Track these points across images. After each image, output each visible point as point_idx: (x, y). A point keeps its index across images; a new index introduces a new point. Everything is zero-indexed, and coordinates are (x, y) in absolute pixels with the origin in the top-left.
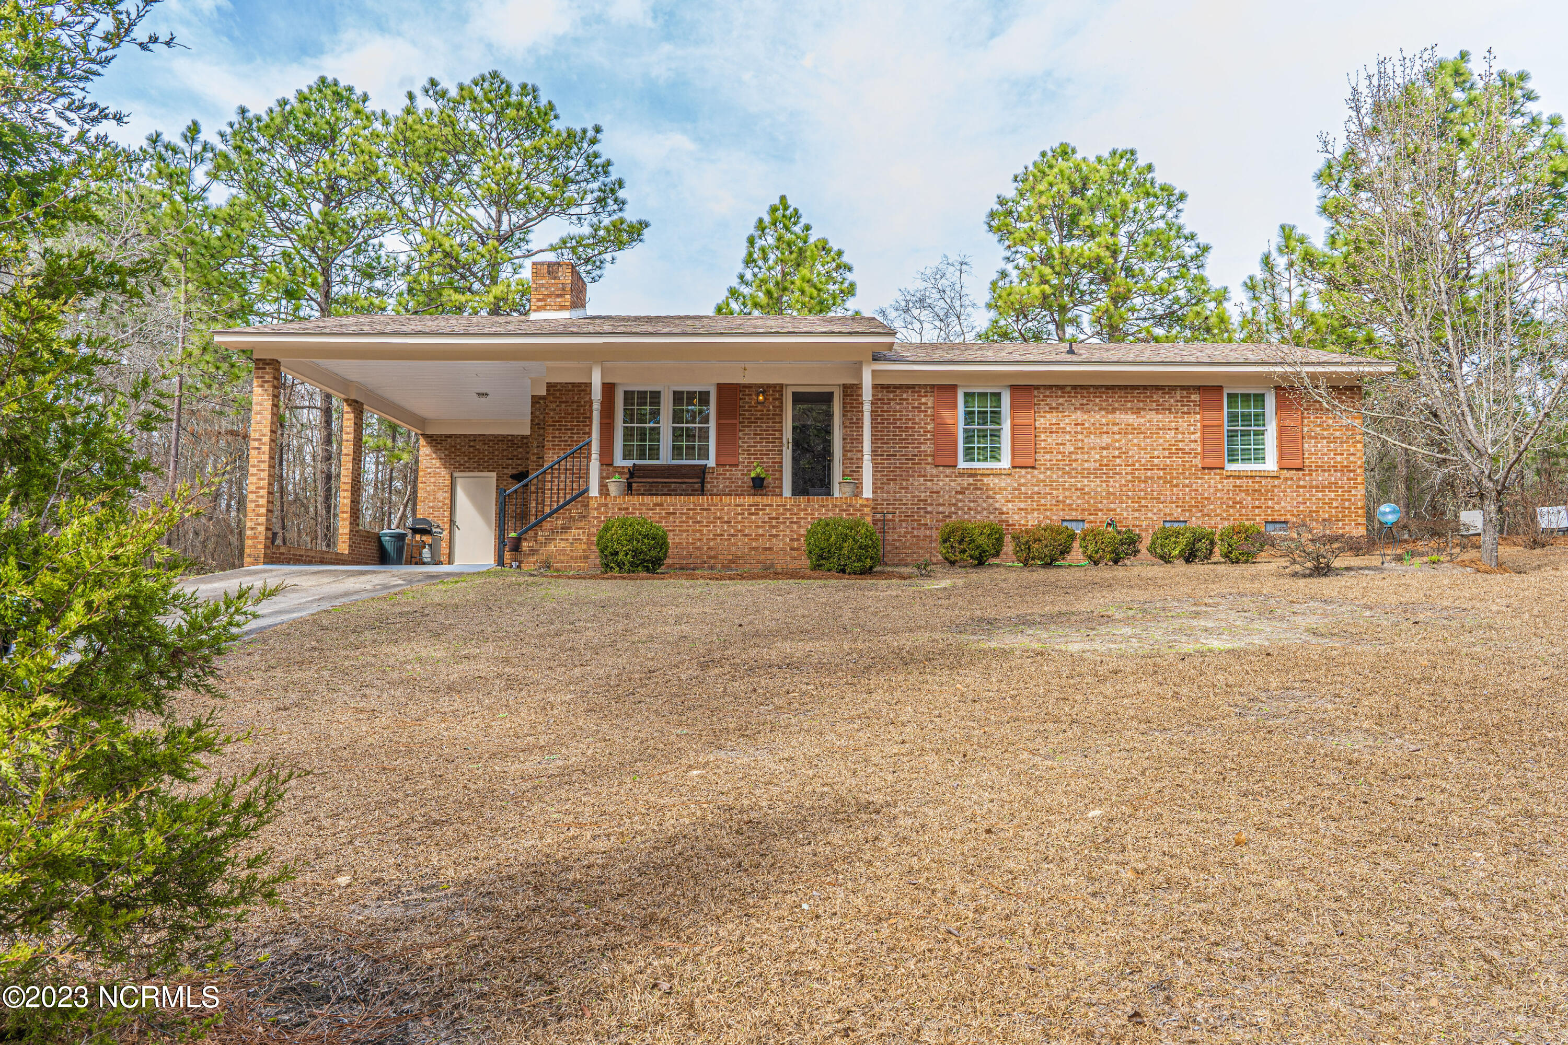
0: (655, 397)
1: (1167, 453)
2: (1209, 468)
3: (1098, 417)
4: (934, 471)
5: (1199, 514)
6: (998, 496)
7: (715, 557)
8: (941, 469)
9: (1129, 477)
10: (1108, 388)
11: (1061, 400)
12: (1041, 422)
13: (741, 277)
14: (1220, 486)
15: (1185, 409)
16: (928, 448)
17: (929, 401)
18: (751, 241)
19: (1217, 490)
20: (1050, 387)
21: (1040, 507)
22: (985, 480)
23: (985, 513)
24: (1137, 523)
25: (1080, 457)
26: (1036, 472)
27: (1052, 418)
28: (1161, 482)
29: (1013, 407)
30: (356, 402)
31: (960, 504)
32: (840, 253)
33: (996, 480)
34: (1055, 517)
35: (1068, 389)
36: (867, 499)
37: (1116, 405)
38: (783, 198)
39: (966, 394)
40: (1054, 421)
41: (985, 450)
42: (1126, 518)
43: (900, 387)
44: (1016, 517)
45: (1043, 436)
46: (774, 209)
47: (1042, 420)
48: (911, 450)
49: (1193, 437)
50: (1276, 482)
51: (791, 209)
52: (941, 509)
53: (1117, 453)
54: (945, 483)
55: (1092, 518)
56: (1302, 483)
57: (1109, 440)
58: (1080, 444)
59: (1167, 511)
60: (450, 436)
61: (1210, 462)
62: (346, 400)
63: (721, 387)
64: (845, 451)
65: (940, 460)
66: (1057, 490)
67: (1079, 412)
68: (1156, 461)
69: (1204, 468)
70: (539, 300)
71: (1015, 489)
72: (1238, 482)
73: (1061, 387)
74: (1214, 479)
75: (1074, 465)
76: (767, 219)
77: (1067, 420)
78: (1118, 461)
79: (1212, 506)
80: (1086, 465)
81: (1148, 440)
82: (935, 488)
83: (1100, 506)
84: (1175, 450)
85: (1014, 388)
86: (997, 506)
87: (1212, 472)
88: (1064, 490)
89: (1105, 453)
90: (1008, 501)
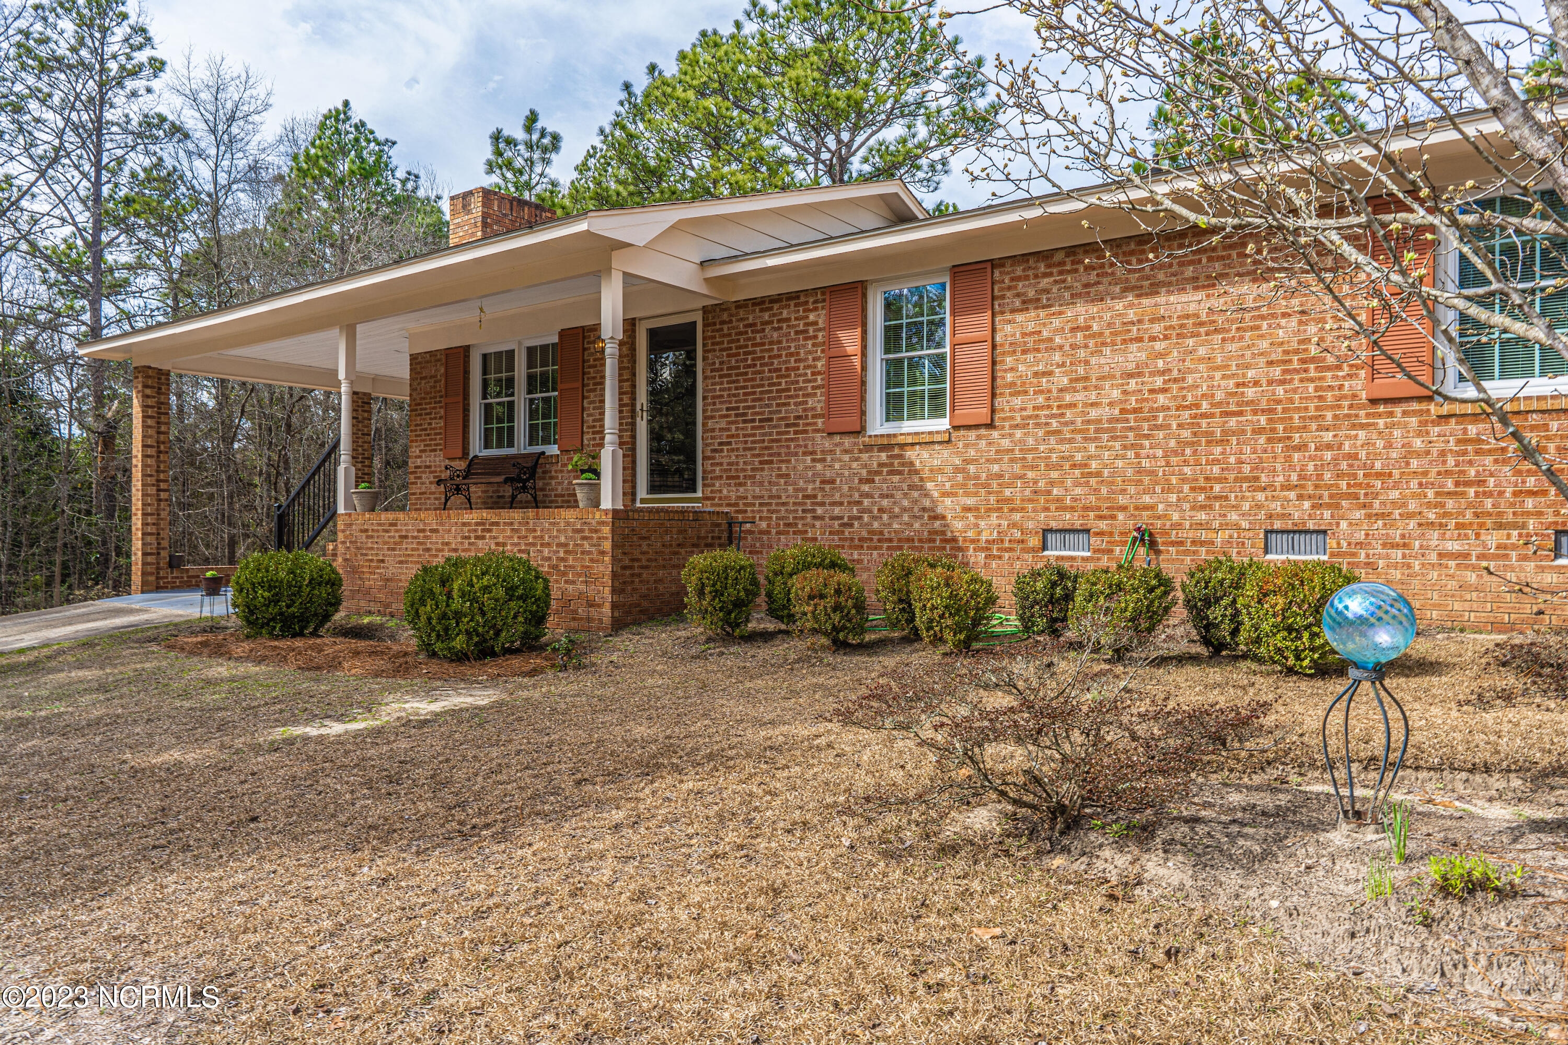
0: (509, 358)
1: (1277, 372)
2: (1387, 401)
4: (827, 444)
5: (1358, 514)
6: (930, 485)
8: (837, 439)
9: (1186, 434)
11: (1045, 282)
12: (1005, 332)
14: (1418, 443)
16: (817, 403)
17: (818, 317)
19: (1409, 453)
20: (1025, 257)
21: (1003, 505)
22: (910, 454)
23: (906, 518)
24: (1204, 535)
25: (1080, 397)
26: (995, 434)
27: (1027, 321)
28: (1262, 440)
29: (956, 309)
31: (866, 502)
33: (925, 455)
34: (1030, 525)
35: (1059, 257)
36: (606, 512)
39: (886, 296)
40: (1031, 327)
41: (919, 395)
42: (1178, 526)
44: (960, 524)
45: (1009, 361)
47: (1008, 328)
48: (794, 409)
52: (837, 511)
53: (1159, 382)
54: (844, 464)
55: (1103, 525)
57: (1143, 356)
58: (1081, 371)
59: (1277, 507)
61: (1391, 385)
63: (563, 335)
65: (839, 423)
66: (1033, 468)
67: (1080, 303)
68: (1250, 393)
69: (1374, 402)
71: (957, 470)
72: (1472, 430)
73: (1044, 256)
74: (1403, 425)
75: (1069, 415)
77: (1056, 322)
78: (1162, 399)
79: (1394, 494)
80: (1094, 413)
81: (1232, 347)
82: (828, 474)
83: (1122, 500)
84: (1299, 363)
85: (959, 271)
86: (927, 503)
87: (1398, 410)
88: (1049, 467)
89: (1133, 384)
90: (945, 494)
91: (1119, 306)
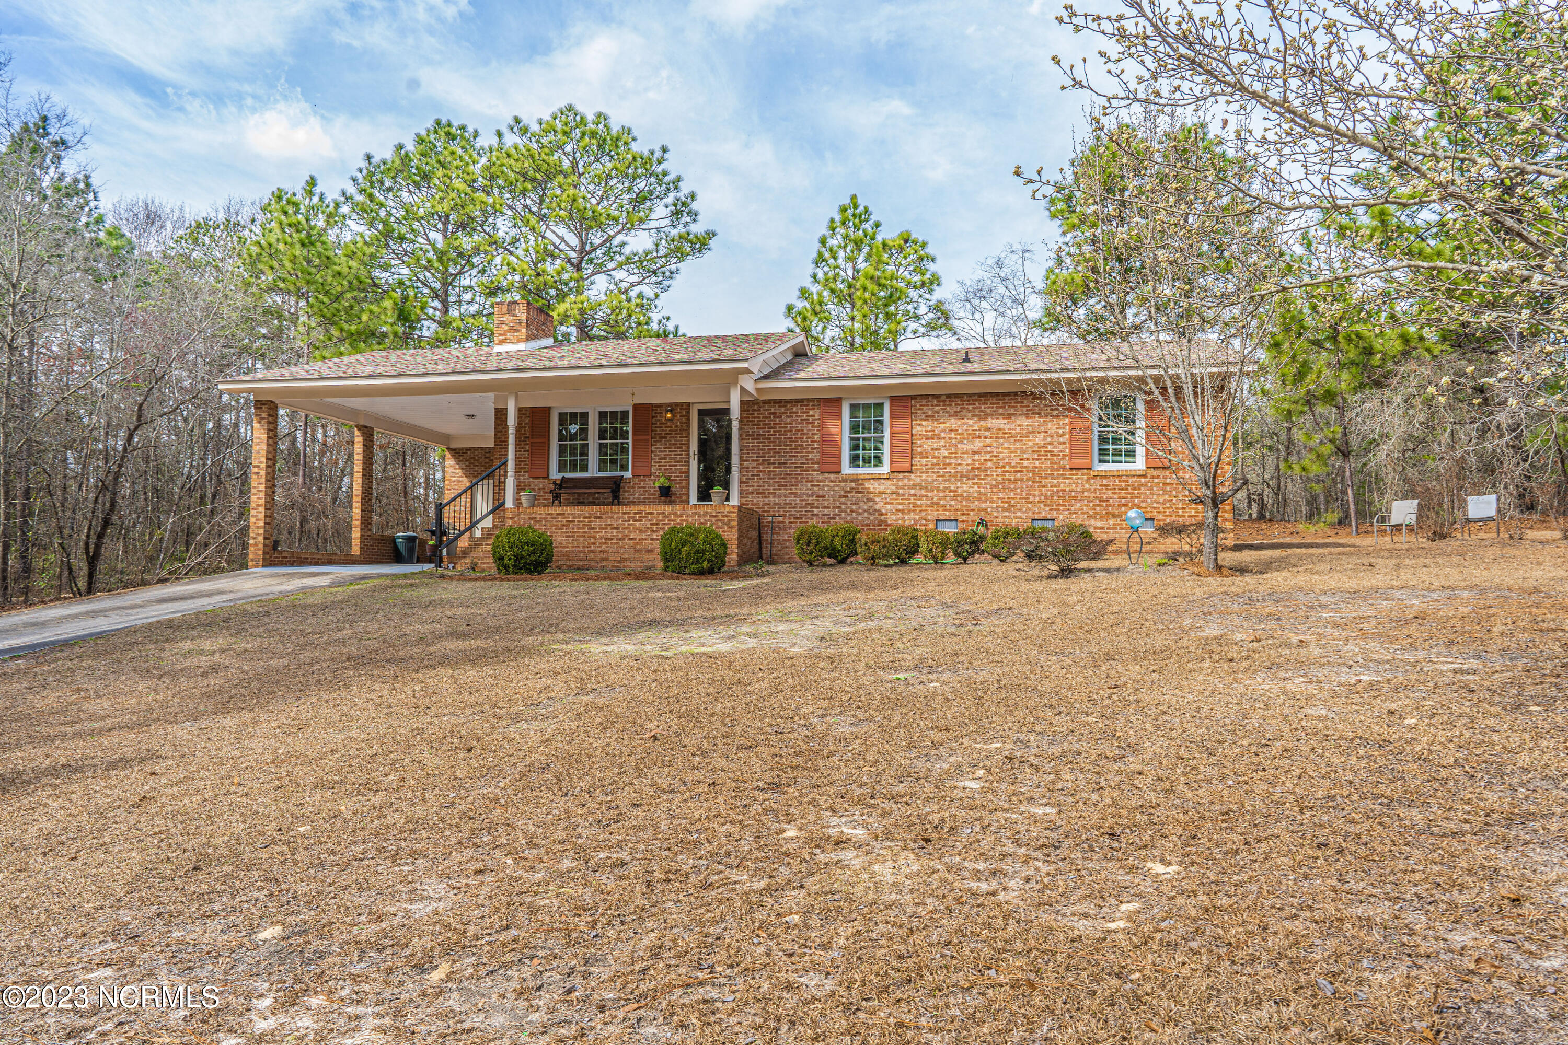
0: (584, 417)
1: (1036, 455)
2: (1076, 469)
3: (972, 423)
4: (821, 477)
5: (1067, 513)
6: (877, 499)
7: (606, 559)
8: (827, 475)
9: (1000, 479)
10: (981, 395)
11: (936, 409)
12: (918, 429)
13: (814, 276)
14: (1087, 486)
15: (1055, 413)
16: (815, 456)
17: (816, 413)
18: (823, 242)
19: (1084, 490)
20: (927, 396)
21: (916, 509)
22: (867, 484)
23: (865, 514)
24: (1006, 521)
25: (953, 460)
26: (913, 476)
27: (928, 425)
28: (1030, 482)
29: (892, 416)
30: (366, 427)
31: (843, 507)
32: (924, 246)
33: (876, 484)
34: (930, 518)
35: (943, 398)
36: (734, 507)
37: (989, 411)
38: (854, 197)
39: (852, 406)
40: (930, 428)
41: (869, 456)
42: (997, 518)
43: (790, 401)
44: (894, 518)
45: (919, 442)
46: (843, 210)
47: (919, 428)
48: (799, 459)
49: (1061, 440)
50: (1143, 481)
51: (861, 208)
52: (826, 511)
53: (988, 456)
54: (830, 488)
55: (964, 517)
56: (1168, 481)
57: (981, 445)
58: (953, 449)
59: (1036, 509)
60: (470, 449)
61: (1077, 463)
62: (357, 426)
63: (636, 407)
64: (742, 461)
65: (827, 467)
66: (932, 492)
67: (953, 420)
68: (1026, 463)
69: (1071, 469)
70: (501, 335)
71: (893, 492)
72: (1105, 481)
73: (937, 397)
74: (1081, 479)
75: (948, 469)
76: (838, 218)
77: (942, 427)
78: (989, 464)
79: (1079, 505)
80: (959, 468)
81: (1018, 444)
82: (821, 493)
83: (972, 507)
84: (1043, 452)
85: (893, 399)
86: (877, 507)
87: (1080, 472)
88: (939, 492)
89: (977, 457)
90: (886, 503)
91: (971, 422)
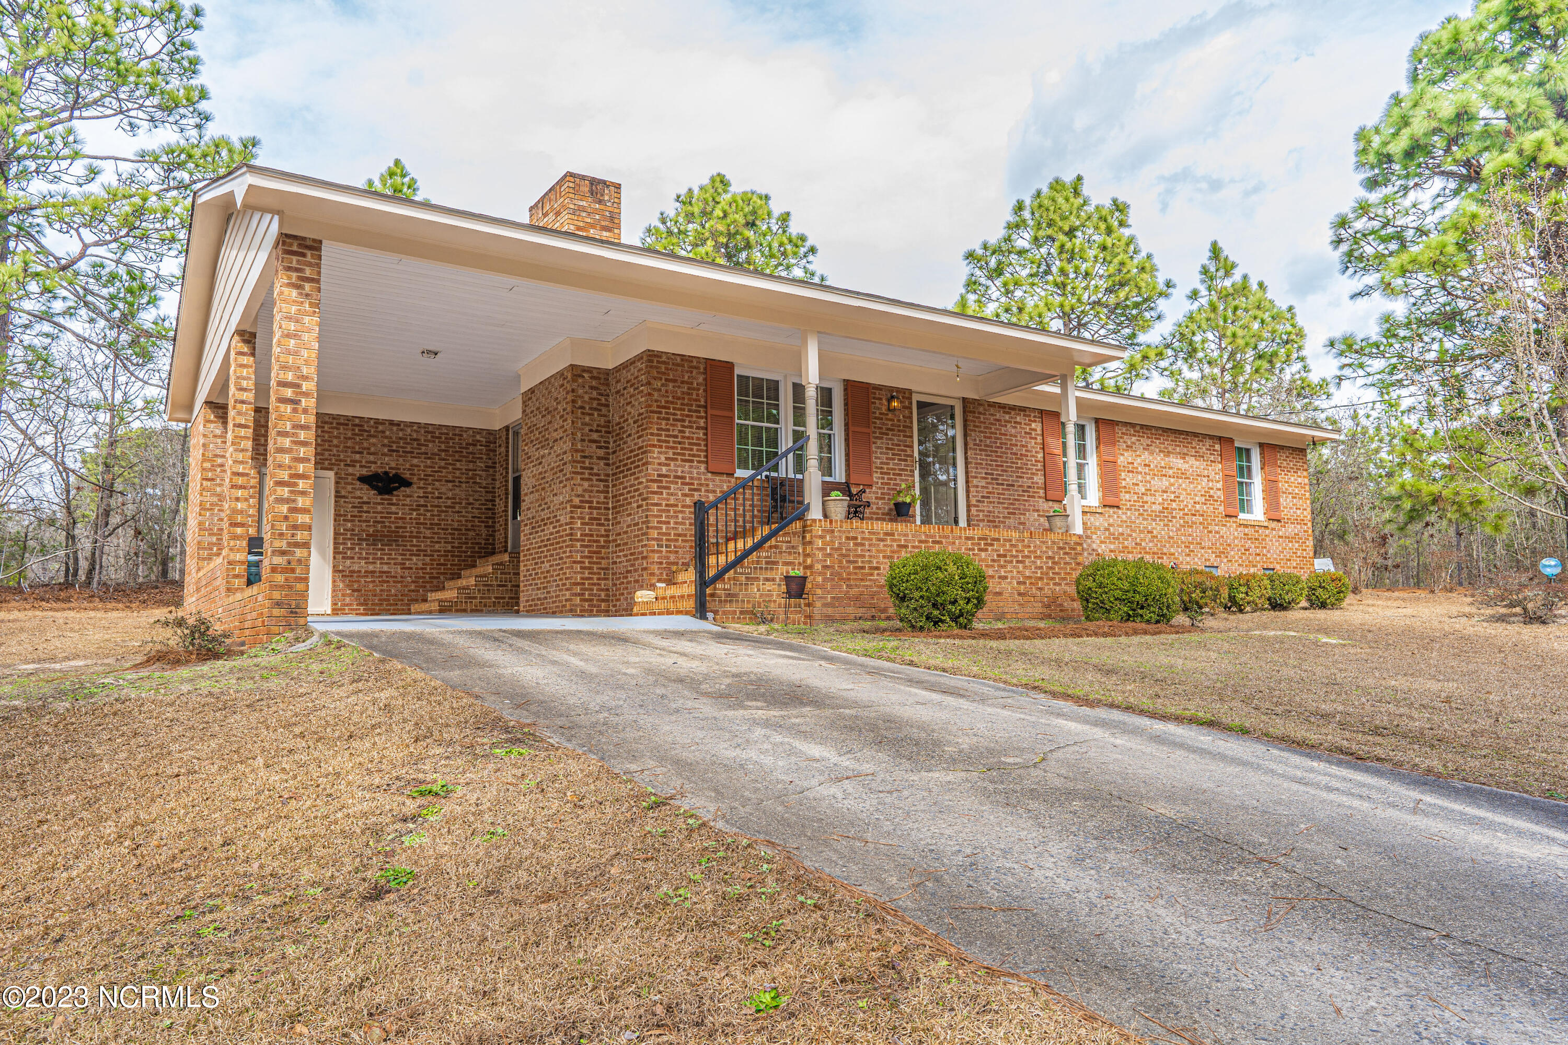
0: (775, 388)
1: (1203, 499)
2: (1229, 516)
3: (1158, 460)
4: (1046, 506)
5: (1225, 560)
8: (1051, 504)
9: (1182, 522)
10: (1165, 430)
11: (1134, 439)
12: (1121, 460)
14: (1236, 534)
15: (1212, 458)
16: (1040, 479)
17: (1037, 426)
19: (1235, 537)
20: (1128, 423)
21: (1124, 549)
24: (1188, 567)
25: (1149, 498)
26: (1120, 512)
27: (1129, 456)
28: (1201, 527)
29: (1100, 442)
33: (1093, 519)
35: (1138, 428)
37: (1170, 449)
40: (1130, 460)
42: (1182, 563)
43: (1013, 408)
45: (1123, 475)
47: (1122, 458)
48: (1026, 481)
49: (1218, 485)
50: (1266, 532)
53: (1173, 497)
56: (1280, 533)
57: (1167, 484)
58: (1148, 486)
59: (1207, 555)
61: (1231, 511)
63: (845, 384)
65: (1051, 494)
66: (1135, 531)
67: (1146, 453)
68: (1197, 507)
69: (1226, 516)
71: (1106, 529)
72: (1246, 530)
73: (1133, 425)
74: (1233, 527)
75: (1146, 507)
77: (1139, 460)
78: (1174, 505)
79: (1232, 553)
80: (1154, 507)
81: (1191, 486)
83: (1165, 550)
84: (1208, 497)
85: (1099, 422)
87: (1231, 520)
88: (1141, 532)
89: (1165, 496)
90: (1102, 542)
